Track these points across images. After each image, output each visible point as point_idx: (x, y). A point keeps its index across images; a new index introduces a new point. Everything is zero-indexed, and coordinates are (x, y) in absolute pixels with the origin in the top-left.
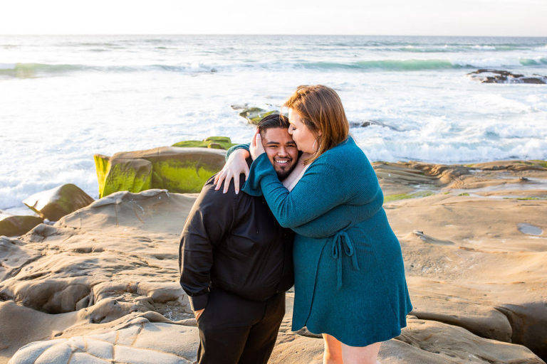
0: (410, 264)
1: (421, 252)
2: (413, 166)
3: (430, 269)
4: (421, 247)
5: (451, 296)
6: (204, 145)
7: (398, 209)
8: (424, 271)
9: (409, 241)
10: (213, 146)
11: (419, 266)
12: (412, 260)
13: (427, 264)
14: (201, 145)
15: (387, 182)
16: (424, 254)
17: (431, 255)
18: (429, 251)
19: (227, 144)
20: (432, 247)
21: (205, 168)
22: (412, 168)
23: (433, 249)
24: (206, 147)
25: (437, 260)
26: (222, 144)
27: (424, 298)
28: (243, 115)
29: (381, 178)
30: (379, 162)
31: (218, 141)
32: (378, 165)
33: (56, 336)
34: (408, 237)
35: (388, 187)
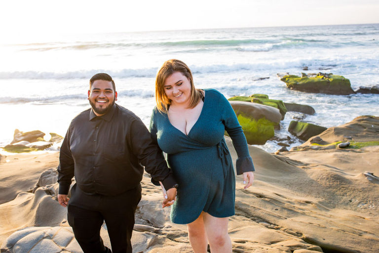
0: (349, 199)
1: (364, 190)
3: (365, 205)
4: (365, 186)
5: (366, 232)
6: (249, 99)
7: (364, 153)
8: (359, 206)
9: (357, 180)
10: (255, 101)
11: (357, 201)
12: (352, 196)
13: (364, 201)
14: (247, 100)
15: (369, 131)
16: (366, 191)
17: (371, 194)
18: (370, 190)
19: (265, 100)
20: (375, 186)
21: (242, 115)
23: (375, 188)
24: (250, 101)
25: (375, 198)
26: (261, 100)
27: (338, 231)
28: (283, 80)
29: (365, 128)
30: (366, 116)
31: (259, 97)
32: (365, 118)
33: (63, 223)
34: (358, 177)
35: (369, 135)
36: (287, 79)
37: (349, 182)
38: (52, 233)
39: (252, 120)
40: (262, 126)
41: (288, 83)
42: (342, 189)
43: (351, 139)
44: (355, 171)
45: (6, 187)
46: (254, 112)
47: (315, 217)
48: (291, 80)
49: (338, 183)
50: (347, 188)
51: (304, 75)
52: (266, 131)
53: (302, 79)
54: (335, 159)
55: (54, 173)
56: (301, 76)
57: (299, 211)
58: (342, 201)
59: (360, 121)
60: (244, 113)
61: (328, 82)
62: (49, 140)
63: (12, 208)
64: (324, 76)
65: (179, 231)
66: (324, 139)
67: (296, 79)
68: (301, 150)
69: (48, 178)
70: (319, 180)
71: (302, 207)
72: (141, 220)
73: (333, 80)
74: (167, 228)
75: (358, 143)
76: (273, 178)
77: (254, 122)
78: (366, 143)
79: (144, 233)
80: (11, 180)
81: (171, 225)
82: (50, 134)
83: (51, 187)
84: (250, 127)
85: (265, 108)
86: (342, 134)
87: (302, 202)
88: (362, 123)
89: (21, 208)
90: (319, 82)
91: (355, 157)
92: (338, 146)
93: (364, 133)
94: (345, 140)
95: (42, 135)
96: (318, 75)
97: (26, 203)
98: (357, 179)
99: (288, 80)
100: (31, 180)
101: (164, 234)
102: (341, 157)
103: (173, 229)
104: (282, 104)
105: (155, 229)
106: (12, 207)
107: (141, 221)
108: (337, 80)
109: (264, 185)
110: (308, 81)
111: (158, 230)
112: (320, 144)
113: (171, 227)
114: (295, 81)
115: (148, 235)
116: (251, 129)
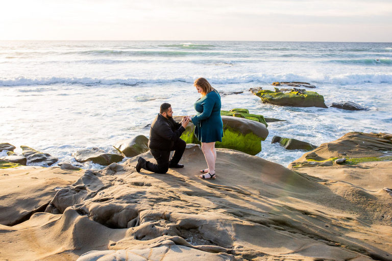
0: (381, 215)
1: (390, 206)
2: (382, 136)
4: (390, 202)
6: (230, 114)
7: (371, 169)
9: (380, 196)
10: (236, 115)
11: (389, 217)
12: (383, 211)
14: (228, 114)
15: (361, 148)
19: (246, 114)
21: (229, 130)
22: (381, 138)
24: (232, 116)
26: (242, 114)
28: (258, 95)
29: (357, 144)
30: (356, 132)
31: (240, 112)
32: (355, 135)
33: (111, 245)
34: (380, 193)
35: (362, 152)
36: (262, 94)
37: (374, 198)
38: (124, 258)
39: (239, 135)
40: (250, 141)
41: (264, 98)
42: (371, 204)
43: (345, 155)
44: (369, 187)
45: (6, 206)
46: (242, 127)
47: (366, 233)
48: (266, 95)
49: (365, 199)
50: (375, 204)
51: (277, 90)
52: (253, 146)
53: (277, 95)
54: (345, 175)
55: (73, 191)
56: (275, 91)
57: (348, 227)
58: (375, 217)
59: (350, 137)
60: (232, 127)
61: (303, 98)
62: (21, 154)
63: (35, 230)
64: (299, 92)
65: (252, 251)
66: (319, 155)
67: (271, 94)
68: (300, 166)
69: (67, 197)
70: (345, 196)
71: (346, 223)
72: (202, 240)
73: (308, 96)
74: (239, 248)
75: (353, 158)
76: (301, 194)
77: (241, 137)
78: (360, 159)
79: (219, 254)
80: (10, 199)
81: (242, 245)
82: (21, 147)
83: (82, 206)
84: (237, 142)
85: (252, 123)
86: (336, 150)
87: (343, 218)
88: (353, 139)
89: (47, 230)
90: (294, 98)
91: (364, 173)
92: (335, 161)
93: (357, 150)
94: (341, 156)
95: (12, 149)
96: (293, 91)
97: (52, 224)
98: (380, 194)
99: (264, 95)
100: (34, 198)
101: (238, 255)
102: (351, 173)
103: (245, 249)
104: (263, 120)
105: (227, 249)
106: (33, 228)
107: (202, 242)
108: (312, 96)
109: (300, 202)
110: (283, 96)
111: (231, 251)
112: (316, 160)
113: (242, 247)
114: (271, 96)
115: (224, 256)
116: (238, 144)
